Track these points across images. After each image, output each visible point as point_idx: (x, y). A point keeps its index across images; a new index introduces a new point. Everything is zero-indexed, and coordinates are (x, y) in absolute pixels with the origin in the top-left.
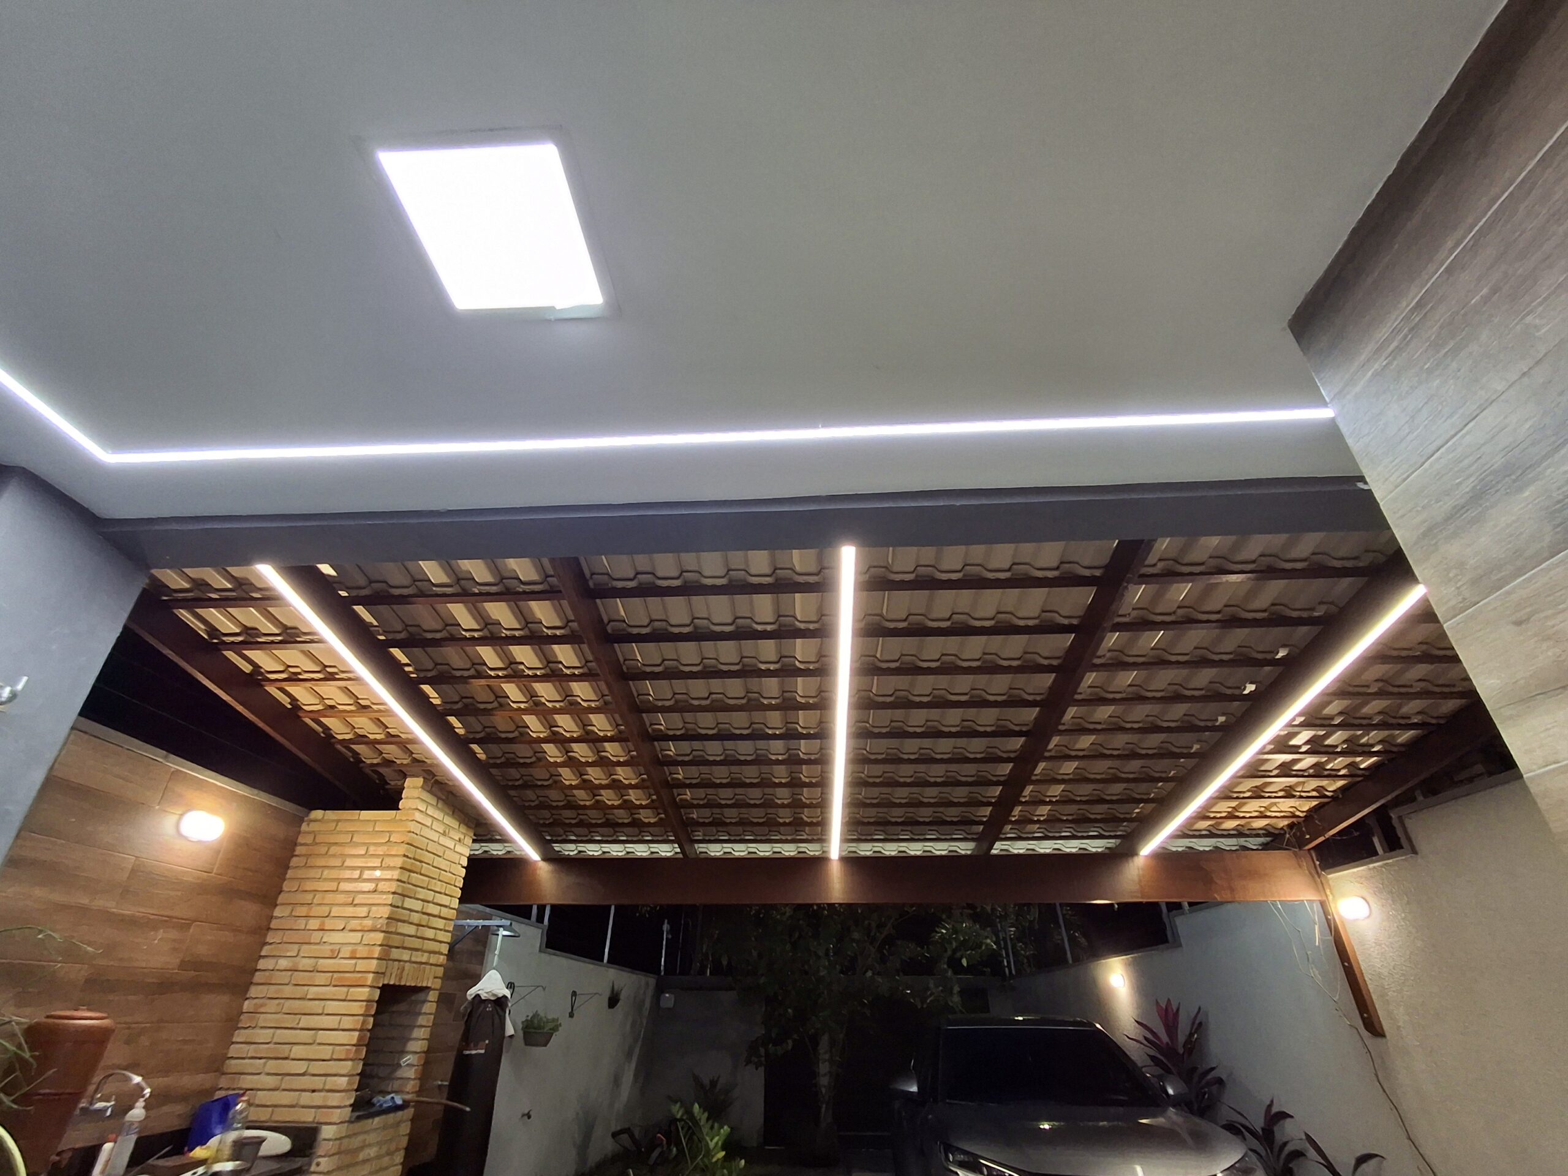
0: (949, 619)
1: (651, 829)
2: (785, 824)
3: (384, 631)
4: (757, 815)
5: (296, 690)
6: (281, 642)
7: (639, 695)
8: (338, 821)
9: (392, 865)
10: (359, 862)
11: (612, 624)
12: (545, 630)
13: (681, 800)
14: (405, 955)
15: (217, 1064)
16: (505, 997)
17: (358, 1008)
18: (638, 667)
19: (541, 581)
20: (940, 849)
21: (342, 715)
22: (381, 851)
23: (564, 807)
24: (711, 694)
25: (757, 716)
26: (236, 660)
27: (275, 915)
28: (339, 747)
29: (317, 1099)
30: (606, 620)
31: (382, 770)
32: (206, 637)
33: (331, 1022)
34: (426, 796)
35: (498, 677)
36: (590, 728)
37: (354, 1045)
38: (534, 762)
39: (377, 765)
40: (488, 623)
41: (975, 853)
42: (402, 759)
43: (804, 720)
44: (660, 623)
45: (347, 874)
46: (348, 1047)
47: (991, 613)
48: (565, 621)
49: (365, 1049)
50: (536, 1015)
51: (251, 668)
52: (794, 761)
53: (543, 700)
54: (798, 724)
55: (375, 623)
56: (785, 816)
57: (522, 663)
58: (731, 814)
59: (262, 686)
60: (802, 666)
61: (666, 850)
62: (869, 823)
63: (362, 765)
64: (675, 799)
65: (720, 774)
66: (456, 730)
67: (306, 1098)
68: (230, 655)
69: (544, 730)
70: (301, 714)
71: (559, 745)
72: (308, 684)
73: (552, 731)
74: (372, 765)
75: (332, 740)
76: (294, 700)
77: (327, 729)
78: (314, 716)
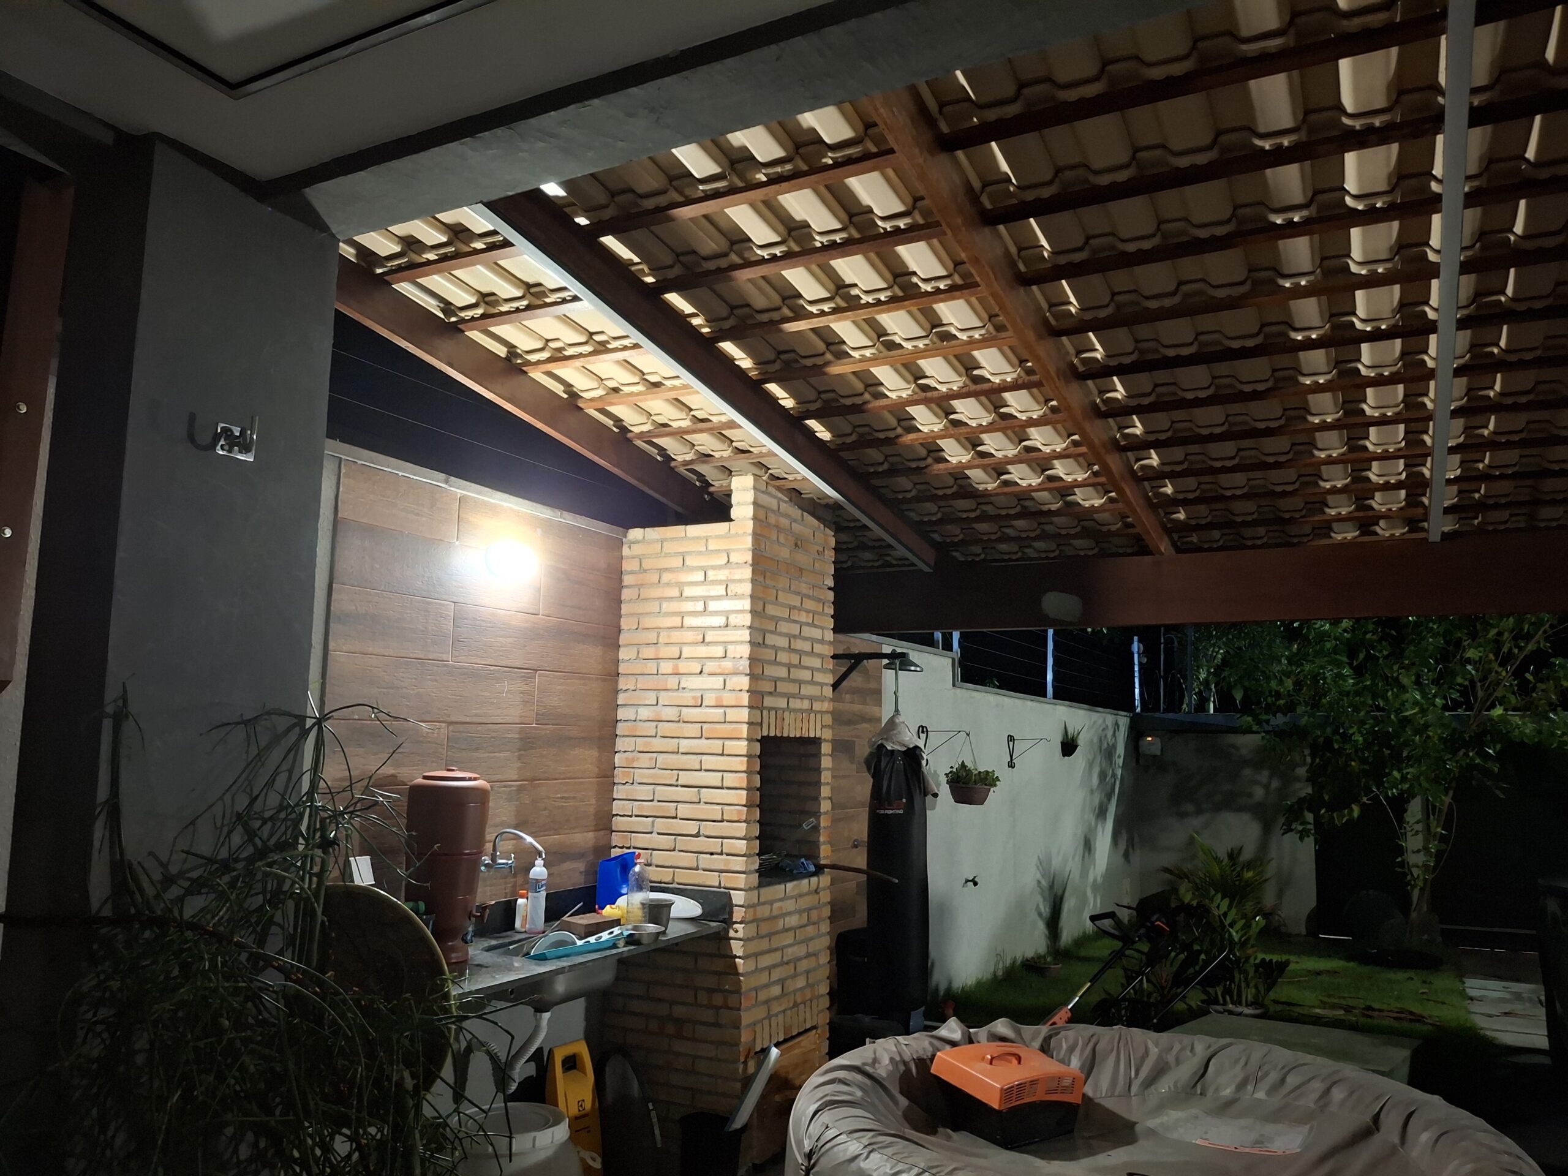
3: (650, 269)
5: (565, 372)
6: (528, 308)
7: (1051, 306)
8: (662, 541)
9: (740, 592)
10: (700, 591)
11: (989, 190)
12: (880, 223)
13: (1143, 467)
14: (782, 703)
15: (604, 822)
16: (916, 747)
17: (741, 764)
18: (1044, 260)
19: (857, 137)
21: (631, 399)
22: (722, 575)
23: (956, 496)
24: (1181, 283)
25: (1272, 312)
26: (485, 342)
27: (620, 658)
28: (639, 443)
29: (719, 862)
30: (977, 186)
31: (701, 468)
32: (442, 316)
33: (714, 779)
34: (761, 499)
35: (823, 313)
36: (976, 372)
37: (744, 806)
39: (691, 462)
40: (790, 228)
42: (721, 452)
43: (1368, 306)
44: (1072, 172)
45: (689, 606)
46: (740, 808)
48: (910, 200)
49: (758, 810)
50: (963, 766)
51: (505, 350)
52: (1347, 382)
53: (898, 340)
54: (1355, 316)
55: (636, 259)
57: (855, 285)
59: (525, 373)
63: (673, 464)
64: (1132, 467)
65: (1209, 419)
66: (782, 403)
67: (705, 860)
68: (475, 335)
69: (907, 386)
70: (582, 404)
71: (933, 405)
72: (578, 363)
73: (919, 386)
74: (686, 463)
75: (629, 435)
76: (568, 386)
77: (618, 421)
78: (600, 405)
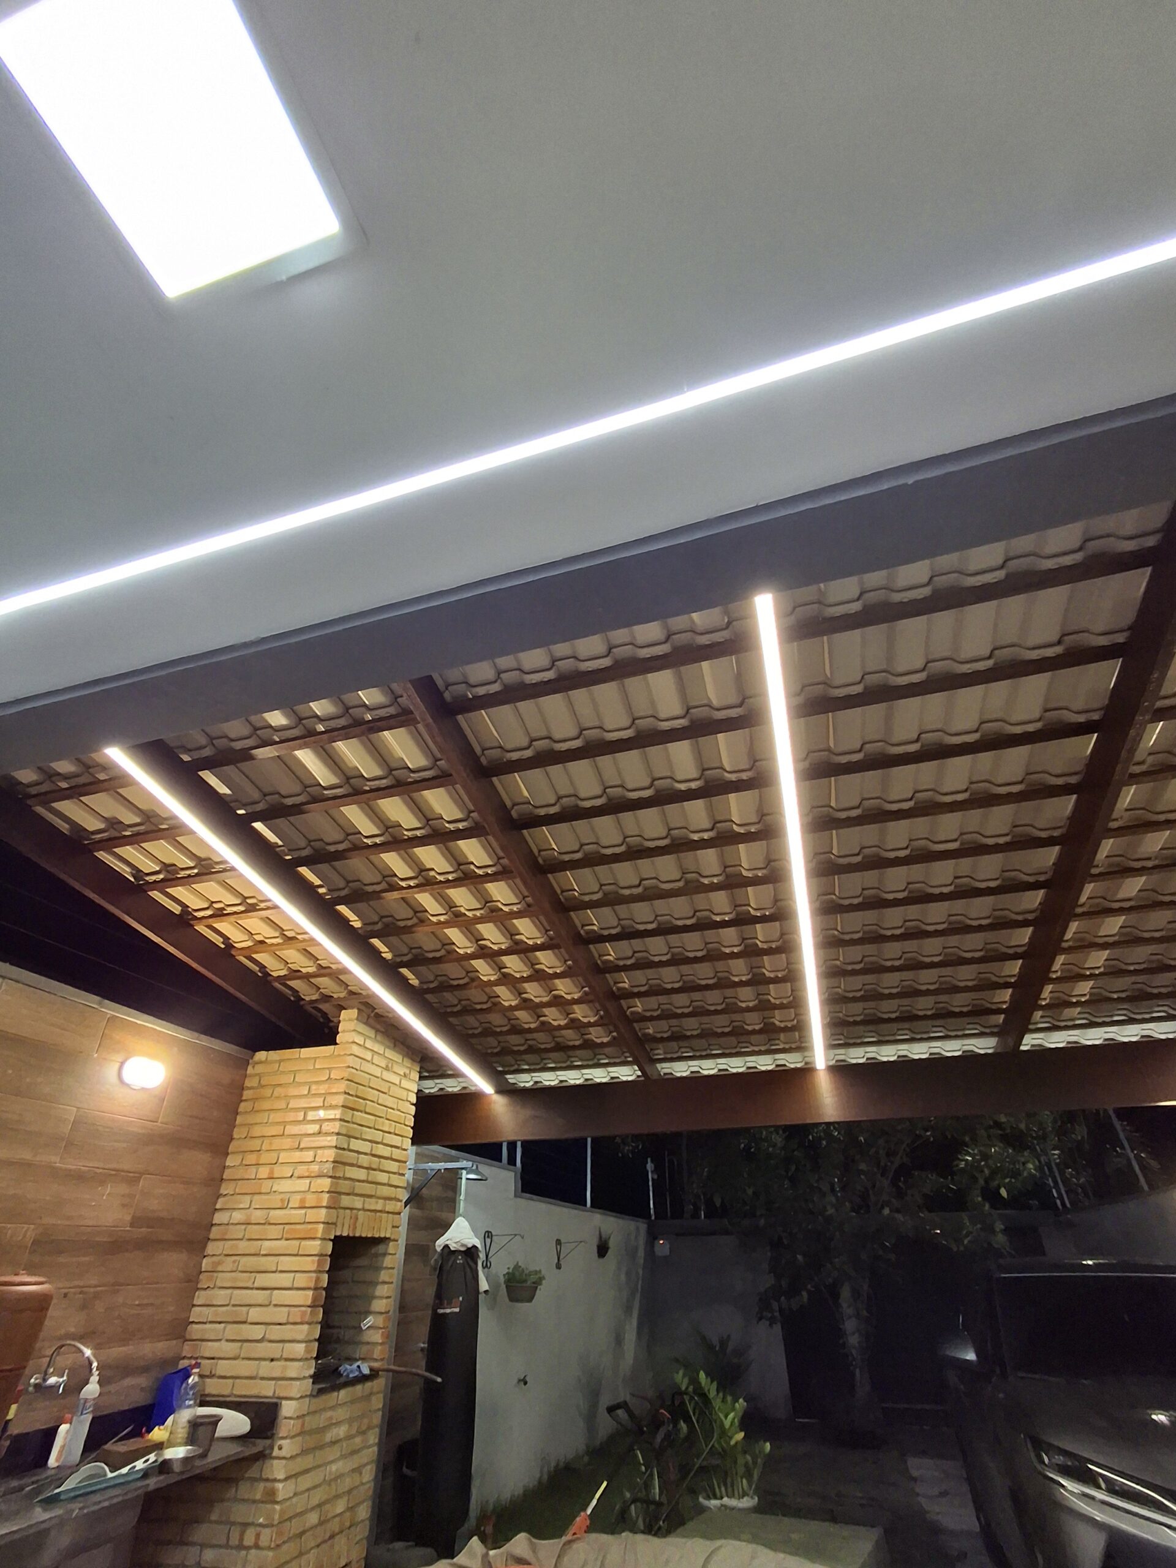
0: (917, 741)
1: (607, 1050)
2: (754, 1032)
3: (289, 850)
4: (720, 1023)
5: (223, 926)
6: (197, 875)
7: (563, 892)
8: (280, 1061)
9: (334, 1103)
10: (303, 1103)
11: (515, 807)
12: (447, 825)
13: (632, 1013)
14: (358, 1203)
15: (179, 1329)
16: (474, 1247)
17: (310, 1264)
18: (555, 858)
19: (431, 766)
20: (952, 1048)
21: (272, 949)
22: (322, 1089)
23: (508, 1033)
24: (642, 880)
25: (700, 900)
26: (162, 900)
27: (227, 1164)
28: (277, 985)
29: (276, 1369)
30: (509, 804)
31: (324, 1007)
32: (133, 880)
33: (285, 1280)
34: (362, 1028)
35: (410, 887)
36: (517, 937)
37: (309, 1306)
38: (467, 984)
39: (316, 1001)
40: (388, 826)
41: (999, 1051)
42: (339, 993)
43: (756, 899)
44: (568, 799)
45: (291, 1116)
46: (303, 1309)
47: (972, 724)
48: (466, 812)
49: (321, 1310)
50: (517, 1267)
51: (180, 908)
52: (751, 952)
53: (462, 910)
54: (749, 905)
55: (280, 843)
56: (753, 1022)
57: (433, 869)
58: (691, 1025)
59: (192, 926)
60: (742, 830)
61: (627, 1073)
62: (855, 1023)
63: (302, 1003)
64: (625, 1012)
65: (670, 976)
66: (383, 955)
67: (265, 1368)
68: (155, 895)
69: (471, 945)
70: (233, 952)
71: (489, 960)
72: (232, 919)
73: (478, 945)
74: (312, 1002)
75: (269, 978)
76: (226, 939)
77: (262, 967)
78: (247, 953)
